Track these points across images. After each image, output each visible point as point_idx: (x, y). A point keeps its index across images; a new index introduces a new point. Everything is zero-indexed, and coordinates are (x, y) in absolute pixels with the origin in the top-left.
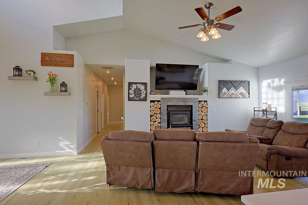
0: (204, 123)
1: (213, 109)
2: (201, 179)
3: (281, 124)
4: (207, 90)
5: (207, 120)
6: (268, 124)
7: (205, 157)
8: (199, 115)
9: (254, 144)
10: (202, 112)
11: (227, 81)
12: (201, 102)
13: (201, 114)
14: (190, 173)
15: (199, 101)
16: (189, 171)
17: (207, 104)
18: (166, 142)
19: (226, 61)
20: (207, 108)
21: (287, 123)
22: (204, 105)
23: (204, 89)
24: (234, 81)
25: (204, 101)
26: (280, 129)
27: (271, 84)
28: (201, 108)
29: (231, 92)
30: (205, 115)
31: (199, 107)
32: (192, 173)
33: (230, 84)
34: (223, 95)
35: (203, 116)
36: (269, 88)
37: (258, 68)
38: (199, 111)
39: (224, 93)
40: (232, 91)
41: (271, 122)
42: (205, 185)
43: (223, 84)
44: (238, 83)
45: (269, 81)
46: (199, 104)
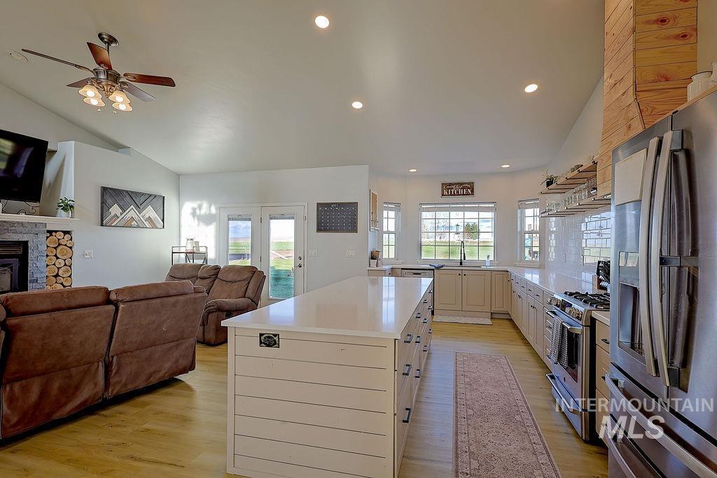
0: (62, 284)
1: (87, 252)
2: (115, 373)
3: (218, 270)
4: (72, 207)
5: (70, 276)
6: (200, 274)
7: (127, 329)
8: (47, 265)
9: (200, 295)
10: (58, 258)
11: (122, 190)
12: (54, 234)
13: (54, 264)
14: (94, 368)
15: (48, 231)
16: (91, 366)
17: (71, 239)
18: (44, 316)
19: (116, 146)
20: (71, 248)
21: (225, 268)
22: (61, 242)
23: (63, 202)
24: (136, 193)
25: (62, 231)
26: (217, 277)
27: (198, 211)
28: (55, 248)
29: (129, 215)
30: (65, 265)
31: (48, 246)
32: (98, 366)
33: (128, 198)
34: (111, 219)
35: (58, 268)
36: (194, 217)
37: (179, 175)
38: (47, 256)
39: (113, 217)
40: (132, 212)
41: (204, 268)
42: (123, 381)
43: (110, 195)
44: (143, 199)
45: (195, 205)
46: (47, 237)
